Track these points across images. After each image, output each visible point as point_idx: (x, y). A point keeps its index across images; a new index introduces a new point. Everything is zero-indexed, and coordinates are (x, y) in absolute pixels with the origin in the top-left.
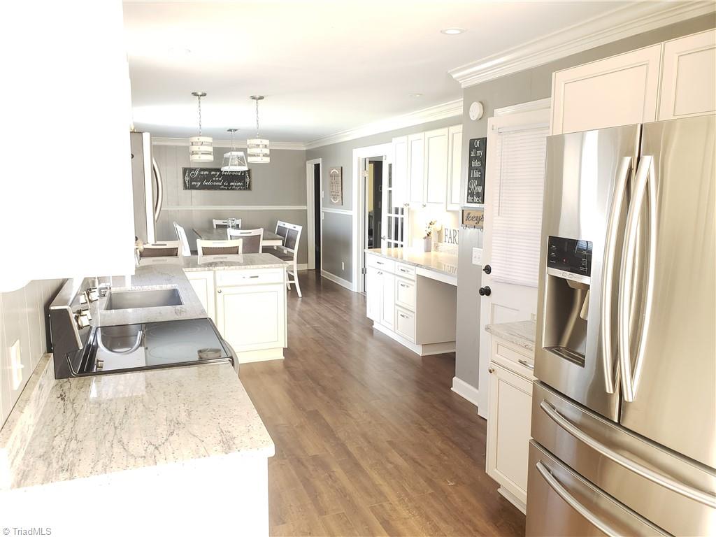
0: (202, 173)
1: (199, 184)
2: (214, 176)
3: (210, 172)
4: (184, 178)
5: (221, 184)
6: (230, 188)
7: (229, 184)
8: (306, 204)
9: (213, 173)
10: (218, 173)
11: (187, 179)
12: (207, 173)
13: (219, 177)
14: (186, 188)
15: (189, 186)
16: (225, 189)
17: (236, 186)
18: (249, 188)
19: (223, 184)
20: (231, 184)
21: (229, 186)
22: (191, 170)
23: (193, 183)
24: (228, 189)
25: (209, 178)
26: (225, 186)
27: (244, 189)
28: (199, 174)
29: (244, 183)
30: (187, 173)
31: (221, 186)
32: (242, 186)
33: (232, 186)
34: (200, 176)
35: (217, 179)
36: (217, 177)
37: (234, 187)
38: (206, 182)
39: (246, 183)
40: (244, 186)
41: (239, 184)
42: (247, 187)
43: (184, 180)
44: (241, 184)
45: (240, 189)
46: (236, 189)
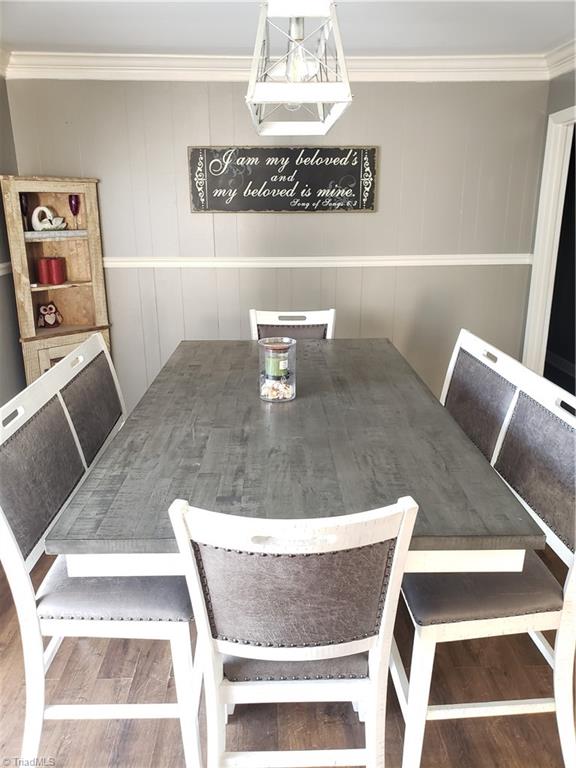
0: (241, 162)
1: (233, 194)
2: (274, 169)
3: (263, 160)
4: (193, 177)
5: (291, 193)
6: (316, 205)
7: (314, 193)
8: (530, 248)
9: (272, 161)
10: (285, 162)
11: (200, 180)
12: (254, 161)
13: (288, 171)
14: (198, 206)
15: (206, 202)
16: (302, 209)
17: (334, 199)
18: (370, 205)
19: (298, 191)
20: (321, 193)
21: (314, 198)
22: (210, 153)
23: (218, 193)
24: (311, 209)
25: (261, 175)
26: (304, 200)
27: (355, 208)
28: (233, 165)
29: (356, 190)
30: (200, 163)
31: (291, 199)
32: (350, 198)
33: (324, 198)
34: (235, 172)
35: (283, 178)
36: (282, 174)
37: (328, 202)
38: (252, 188)
39: (363, 189)
40: (357, 198)
41: (342, 192)
42: (365, 200)
43: (194, 183)
44: (349, 193)
45: (345, 208)
46: (333, 208)
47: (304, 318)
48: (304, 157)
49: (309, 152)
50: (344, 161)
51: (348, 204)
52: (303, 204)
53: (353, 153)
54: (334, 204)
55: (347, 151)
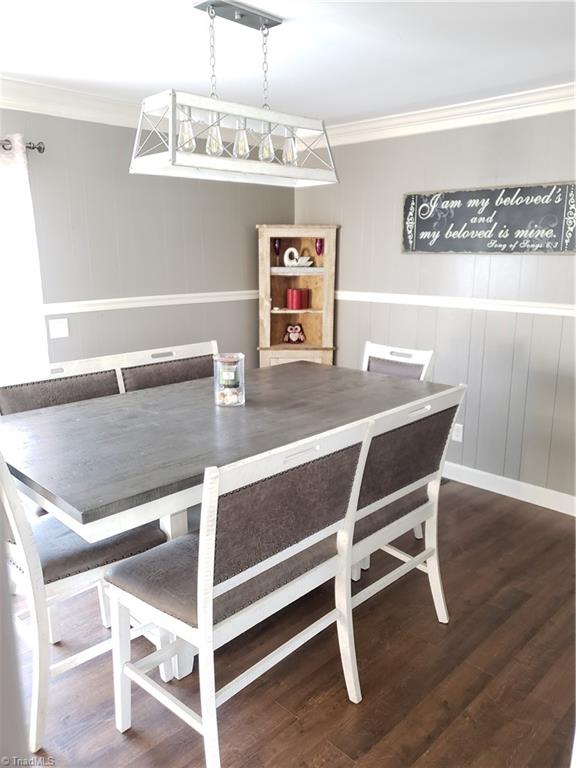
0: (445, 205)
1: (436, 236)
2: (474, 210)
3: (464, 203)
4: (405, 221)
5: (489, 234)
6: (512, 246)
7: (512, 233)
9: (473, 203)
10: (485, 203)
11: (411, 224)
12: (457, 204)
13: (487, 212)
14: (407, 248)
15: (413, 243)
16: (498, 250)
17: (532, 241)
18: (573, 247)
19: (496, 232)
20: (519, 234)
22: (421, 198)
23: (424, 235)
24: (508, 251)
25: (461, 217)
26: (502, 241)
27: (555, 250)
28: (439, 209)
29: (558, 230)
30: (412, 208)
31: (489, 240)
32: (550, 240)
33: (521, 240)
34: (439, 215)
35: (482, 220)
36: (482, 215)
37: (525, 244)
38: (453, 230)
39: (566, 229)
40: (558, 239)
41: (542, 233)
42: (567, 241)
43: (405, 226)
44: (549, 233)
45: (544, 249)
46: (531, 249)
47: (409, 356)
48: (504, 197)
49: (510, 192)
50: (546, 199)
51: (548, 245)
52: (500, 246)
53: (557, 190)
54: (533, 246)
55: (550, 188)
